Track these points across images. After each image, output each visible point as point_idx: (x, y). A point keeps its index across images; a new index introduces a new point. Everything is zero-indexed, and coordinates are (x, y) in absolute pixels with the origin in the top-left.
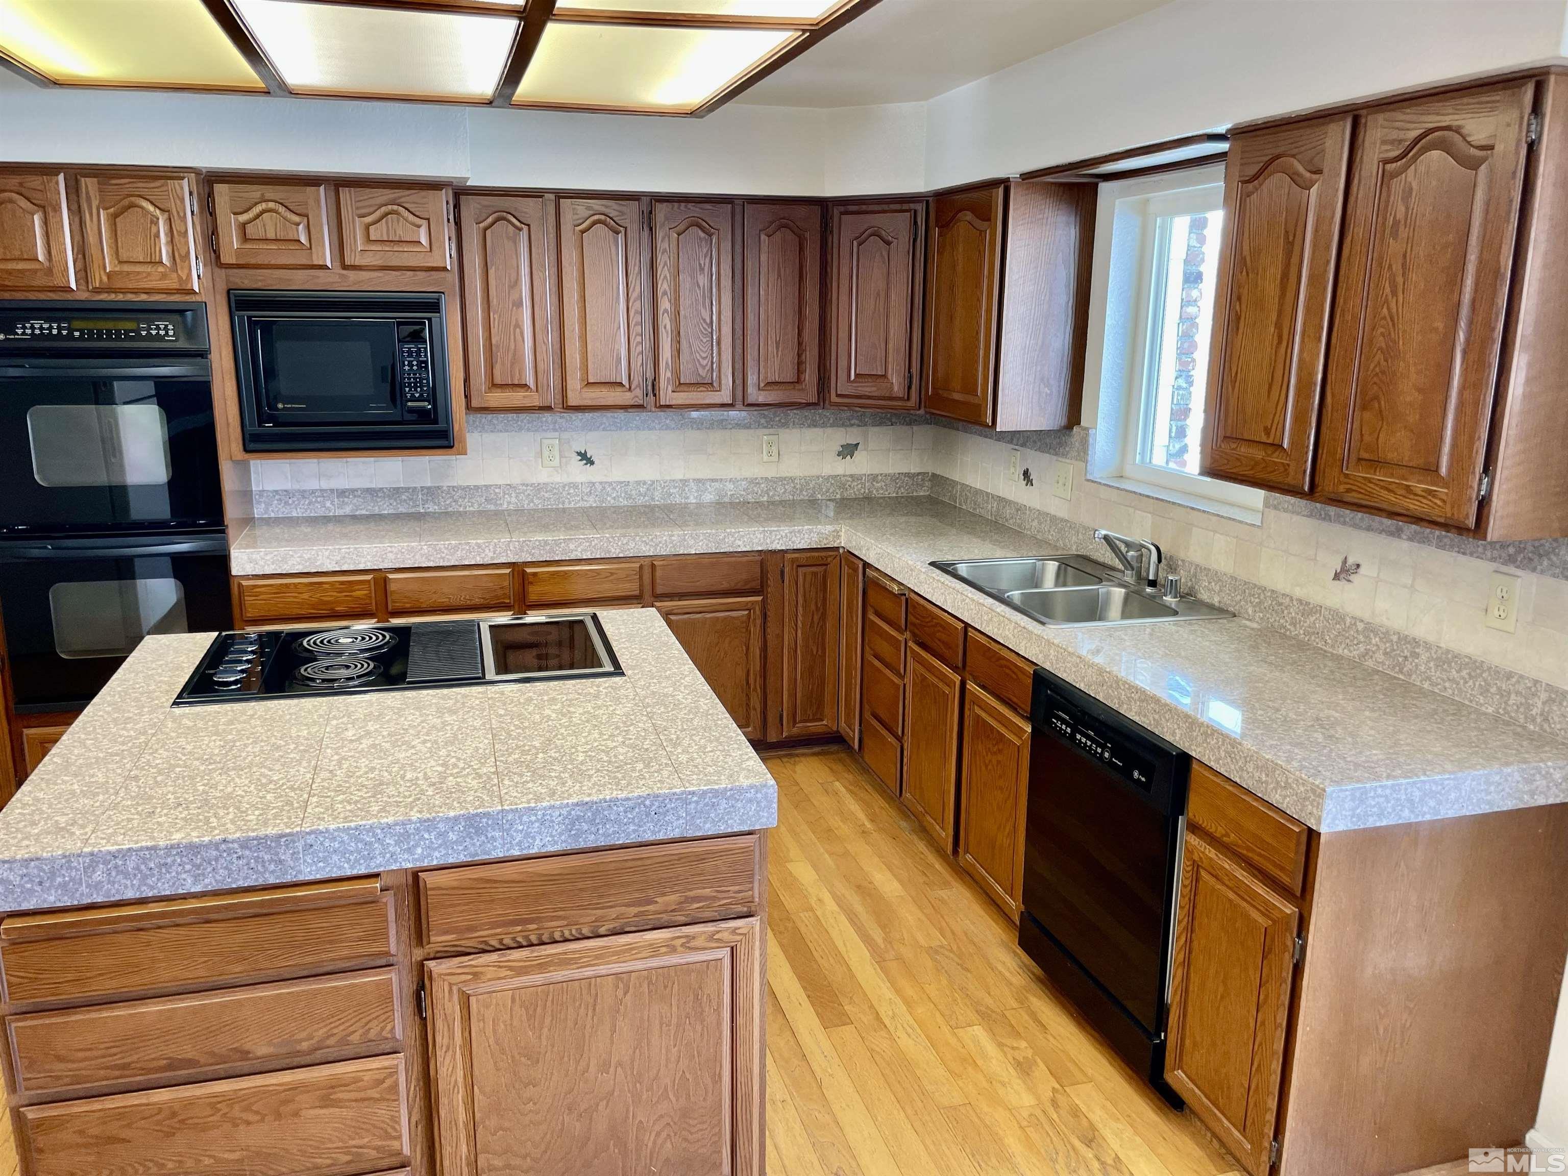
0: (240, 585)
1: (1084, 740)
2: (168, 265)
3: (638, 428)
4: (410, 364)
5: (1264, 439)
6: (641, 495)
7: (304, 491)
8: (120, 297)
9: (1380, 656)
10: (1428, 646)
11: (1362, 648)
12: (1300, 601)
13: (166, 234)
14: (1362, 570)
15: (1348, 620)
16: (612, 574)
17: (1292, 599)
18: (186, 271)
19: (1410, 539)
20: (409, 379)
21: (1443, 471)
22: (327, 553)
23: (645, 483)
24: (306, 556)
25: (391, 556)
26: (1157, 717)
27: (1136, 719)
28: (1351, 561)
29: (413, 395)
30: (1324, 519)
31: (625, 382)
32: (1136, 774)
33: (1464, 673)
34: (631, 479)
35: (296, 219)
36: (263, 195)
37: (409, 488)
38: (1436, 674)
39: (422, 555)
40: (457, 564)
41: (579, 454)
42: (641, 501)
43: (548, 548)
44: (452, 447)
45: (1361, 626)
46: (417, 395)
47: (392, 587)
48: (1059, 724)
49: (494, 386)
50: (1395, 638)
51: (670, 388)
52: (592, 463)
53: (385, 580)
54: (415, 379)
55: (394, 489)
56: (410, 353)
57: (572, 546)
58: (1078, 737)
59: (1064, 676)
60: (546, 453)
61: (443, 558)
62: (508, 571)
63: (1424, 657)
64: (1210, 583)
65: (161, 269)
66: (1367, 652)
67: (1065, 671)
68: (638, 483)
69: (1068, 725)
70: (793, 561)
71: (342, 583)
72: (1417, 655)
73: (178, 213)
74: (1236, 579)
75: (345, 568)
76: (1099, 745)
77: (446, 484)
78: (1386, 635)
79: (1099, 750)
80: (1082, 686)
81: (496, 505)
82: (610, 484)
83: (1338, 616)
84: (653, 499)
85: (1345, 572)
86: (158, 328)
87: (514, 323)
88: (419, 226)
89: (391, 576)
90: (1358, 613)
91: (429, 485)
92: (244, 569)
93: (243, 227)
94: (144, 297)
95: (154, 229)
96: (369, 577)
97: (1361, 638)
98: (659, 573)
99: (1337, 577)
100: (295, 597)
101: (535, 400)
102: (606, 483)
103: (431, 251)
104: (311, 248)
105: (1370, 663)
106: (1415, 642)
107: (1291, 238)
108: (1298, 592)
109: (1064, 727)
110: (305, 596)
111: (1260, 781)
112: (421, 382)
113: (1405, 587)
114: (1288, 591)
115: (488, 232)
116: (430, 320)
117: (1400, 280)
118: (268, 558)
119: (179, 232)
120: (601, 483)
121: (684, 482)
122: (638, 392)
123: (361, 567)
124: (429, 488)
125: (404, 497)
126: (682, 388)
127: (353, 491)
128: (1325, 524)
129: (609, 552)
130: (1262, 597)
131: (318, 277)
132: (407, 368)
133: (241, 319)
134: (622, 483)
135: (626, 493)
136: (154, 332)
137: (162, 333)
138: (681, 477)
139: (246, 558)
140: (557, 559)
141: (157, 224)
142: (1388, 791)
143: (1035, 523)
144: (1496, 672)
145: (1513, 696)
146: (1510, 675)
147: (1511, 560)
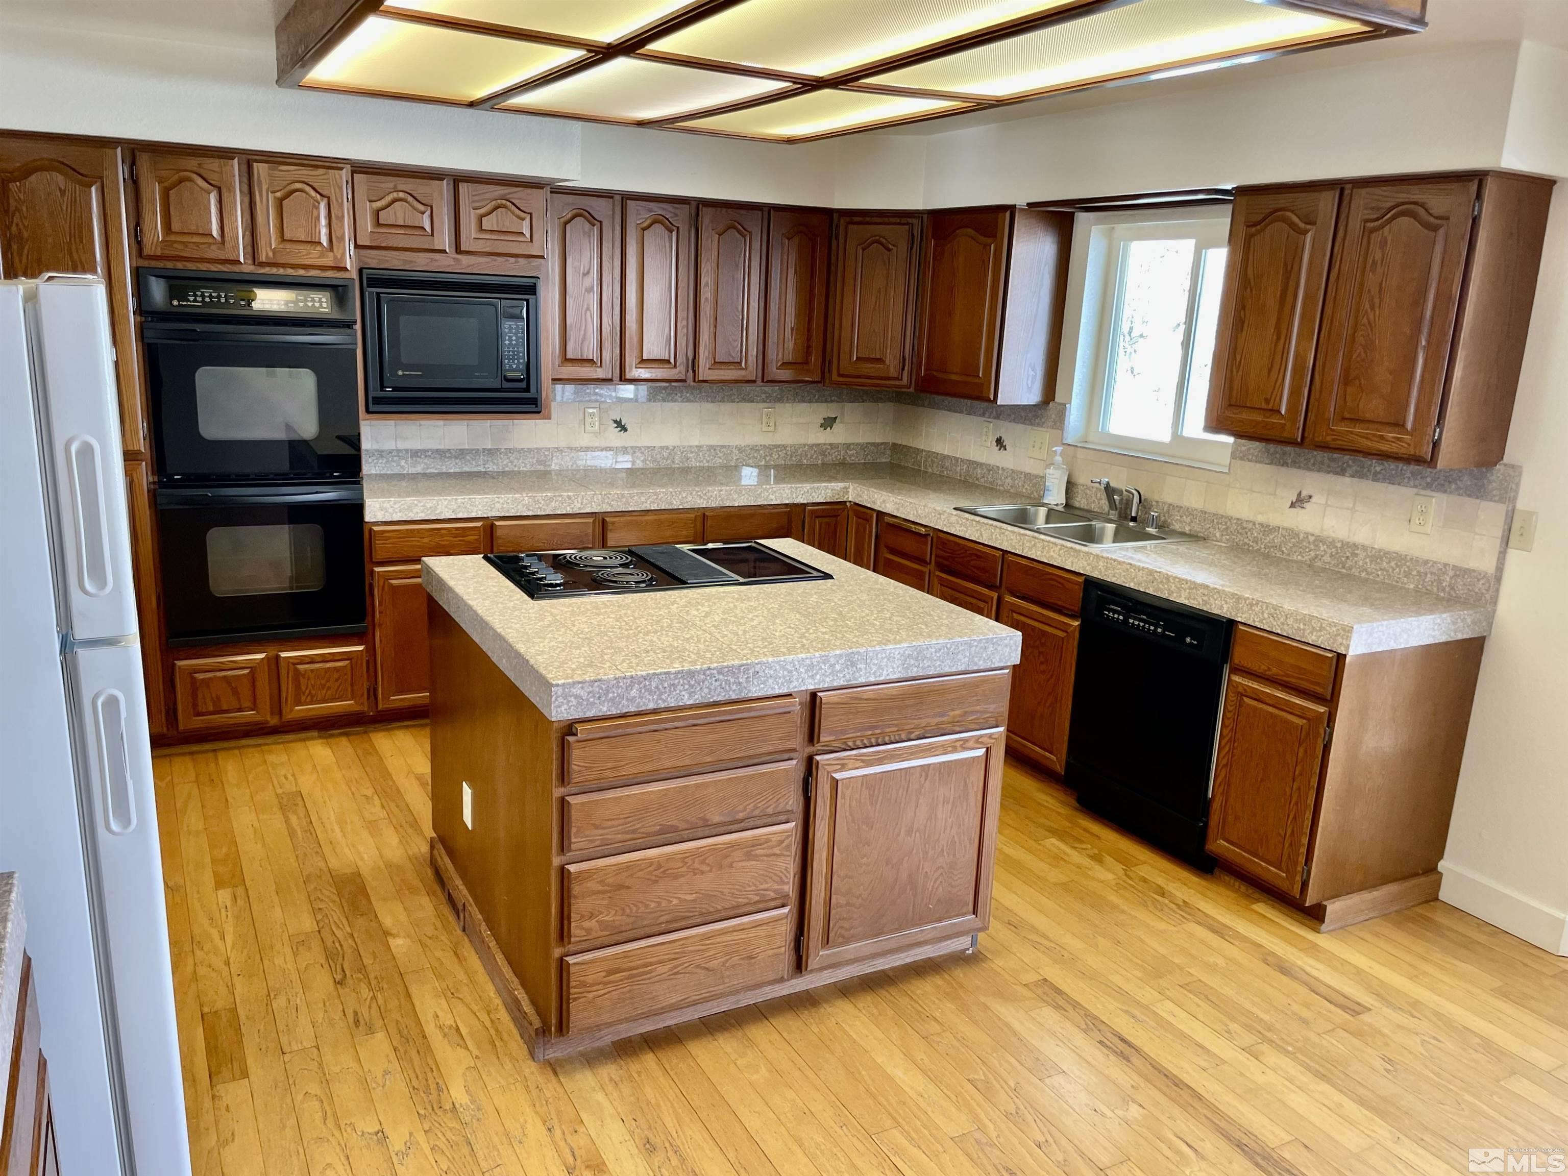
0: (371, 530)
1: (1136, 623)
2: (325, 244)
3: (664, 400)
4: (510, 339)
5: (1264, 406)
6: (664, 458)
7: (382, 451)
8: (281, 271)
9: (1327, 558)
10: (1364, 548)
11: (1312, 554)
12: (1261, 525)
13: (325, 218)
14: (1313, 500)
15: (1301, 536)
16: (673, 523)
17: (1254, 524)
18: (341, 251)
19: (1352, 476)
20: (509, 352)
21: (1409, 426)
22: (446, 503)
23: (667, 448)
24: (428, 506)
25: (498, 506)
26: (1205, 598)
27: (1186, 602)
28: (1304, 494)
29: (510, 366)
30: (1283, 465)
31: (672, 361)
32: (1188, 640)
33: (1393, 564)
34: (657, 444)
35: (422, 208)
36: (395, 186)
37: (472, 450)
38: (1371, 567)
39: (523, 505)
40: (551, 513)
41: (615, 422)
42: (663, 463)
43: (624, 500)
44: (539, 412)
45: (1311, 539)
46: (514, 366)
47: (499, 533)
48: (1111, 614)
49: (566, 360)
50: (1339, 545)
51: (708, 366)
52: (626, 430)
53: (492, 526)
54: (513, 352)
55: (460, 450)
56: (510, 328)
57: (643, 499)
58: (1131, 621)
59: (1114, 580)
60: (588, 420)
61: (540, 508)
62: (591, 520)
63: (1362, 555)
64: (1181, 517)
65: (319, 248)
66: (1316, 556)
67: (1114, 576)
68: (662, 448)
69: (1119, 613)
70: (812, 512)
71: (457, 529)
72: (1356, 555)
73: (337, 200)
74: (1206, 513)
75: (460, 516)
76: (1150, 624)
77: (504, 446)
78: (1332, 544)
79: (1152, 628)
80: (1132, 585)
81: (545, 466)
82: (640, 448)
83: (1292, 533)
84: (674, 462)
85: (1299, 502)
86: (313, 300)
87: (585, 307)
88: (523, 219)
89: (497, 523)
90: (1310, 530)
91: (489, 447)
92: (375, 516)
93: (377, 213)
94: (301, 272)
95: (315, 213)
96: (479, 524)
97: (1312, 547)
98: (709, 523)
99: (1293, 505)
100: (418, 541)
101: (600, 373)
102: (636, 447)
103: (531, 241)
104: (432, 235)
105: (1319, 564)
106: (1355, 546)
107: (1289, 268)
108: (1260, 519)
109: (1116, 616)
110: (426, 540)
112: (518, 354)
113: (1348, 509)
114: (1251, 518)
115: (568, 226)
116: (527, 301)
117: (1377, 301)
118: (396, 506)
119: (337, 217)
120: (632, 447)
121: (699, 447)
122: (681, 368)
123: (473, 515)
124: (489, 450)
125: (468, 457)
126: (717, 366)
127: (424, 451)
128: (1283, 469)
129: (672, 504)
130: (1229, 523)
131: (436, 260)
132: (507, 342)
133: (371, 293)
134: (649, 447)
135: (652, 457)
136: (310, 304)
137: (317, 305)
138: (697, 443)
139: (378, 506)
140: (630, 509)
141: (318, 208)
142: (1384, 628)
143: (1009, 480)
144: (1416, 561)
145: (1429, 575)
146: (1426, 562)
147: (1428, 486)
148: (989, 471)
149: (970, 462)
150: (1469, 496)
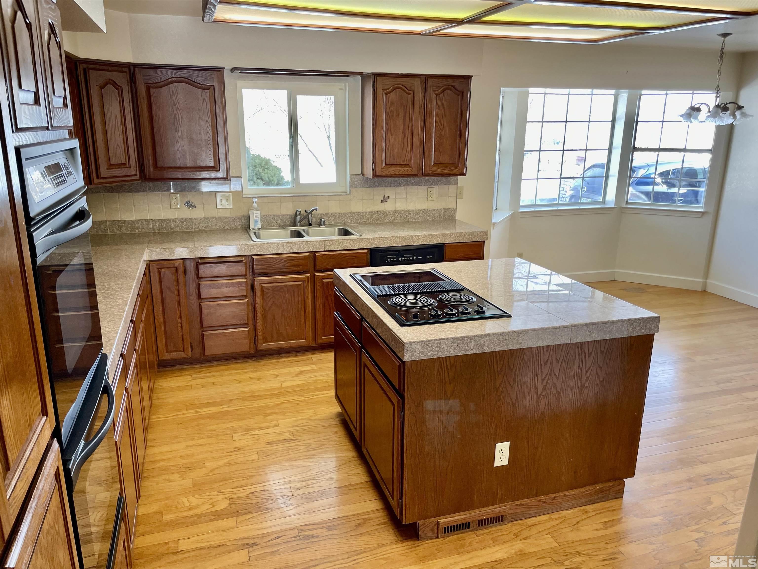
1: (403, 259)
5: (402, 163)
9: (399, 218)
10: (412, 211)
11: (393, 218)
12: (369, 212)
14: (390, 198)
15: (387, 212)
17: (366, 213)
19: (404, 186)
27: (422, 243)
28: (386, 196)
30: (375, 187)
32: (428, 257)
33: (423, 214)
38: (416, 217)
45: (392, 213)
48: (389, 260)
50: (403, 212)
58: (400, 259)
59: (384, 246)
63: (412, 213)
64: (329, 218)
66: (395, 219)
67: (384, 244)
69: (393, 258)
72: (410, 214)
74: (341, 213)
76: (410, 257)
78: (400, 212)
79: (411, 258)
80: (394, 245)
83: (383, 212)
85: (385, 200)
90: (390, 209)
97: (392, 215)
99: (382, 202)
105: (396, 221)
106: (409, 211)
108: (368, 210)
111: (469, 238)
113: (404, 198)
114: (364, 211)
128: (375, 189)
130: (354, 215)
144: (431, 210)
145: (436, 214)
146: (434, 210)
147: (432, 184)
148: (183, 222)
149: (161, 220)
150: (445, 185)
